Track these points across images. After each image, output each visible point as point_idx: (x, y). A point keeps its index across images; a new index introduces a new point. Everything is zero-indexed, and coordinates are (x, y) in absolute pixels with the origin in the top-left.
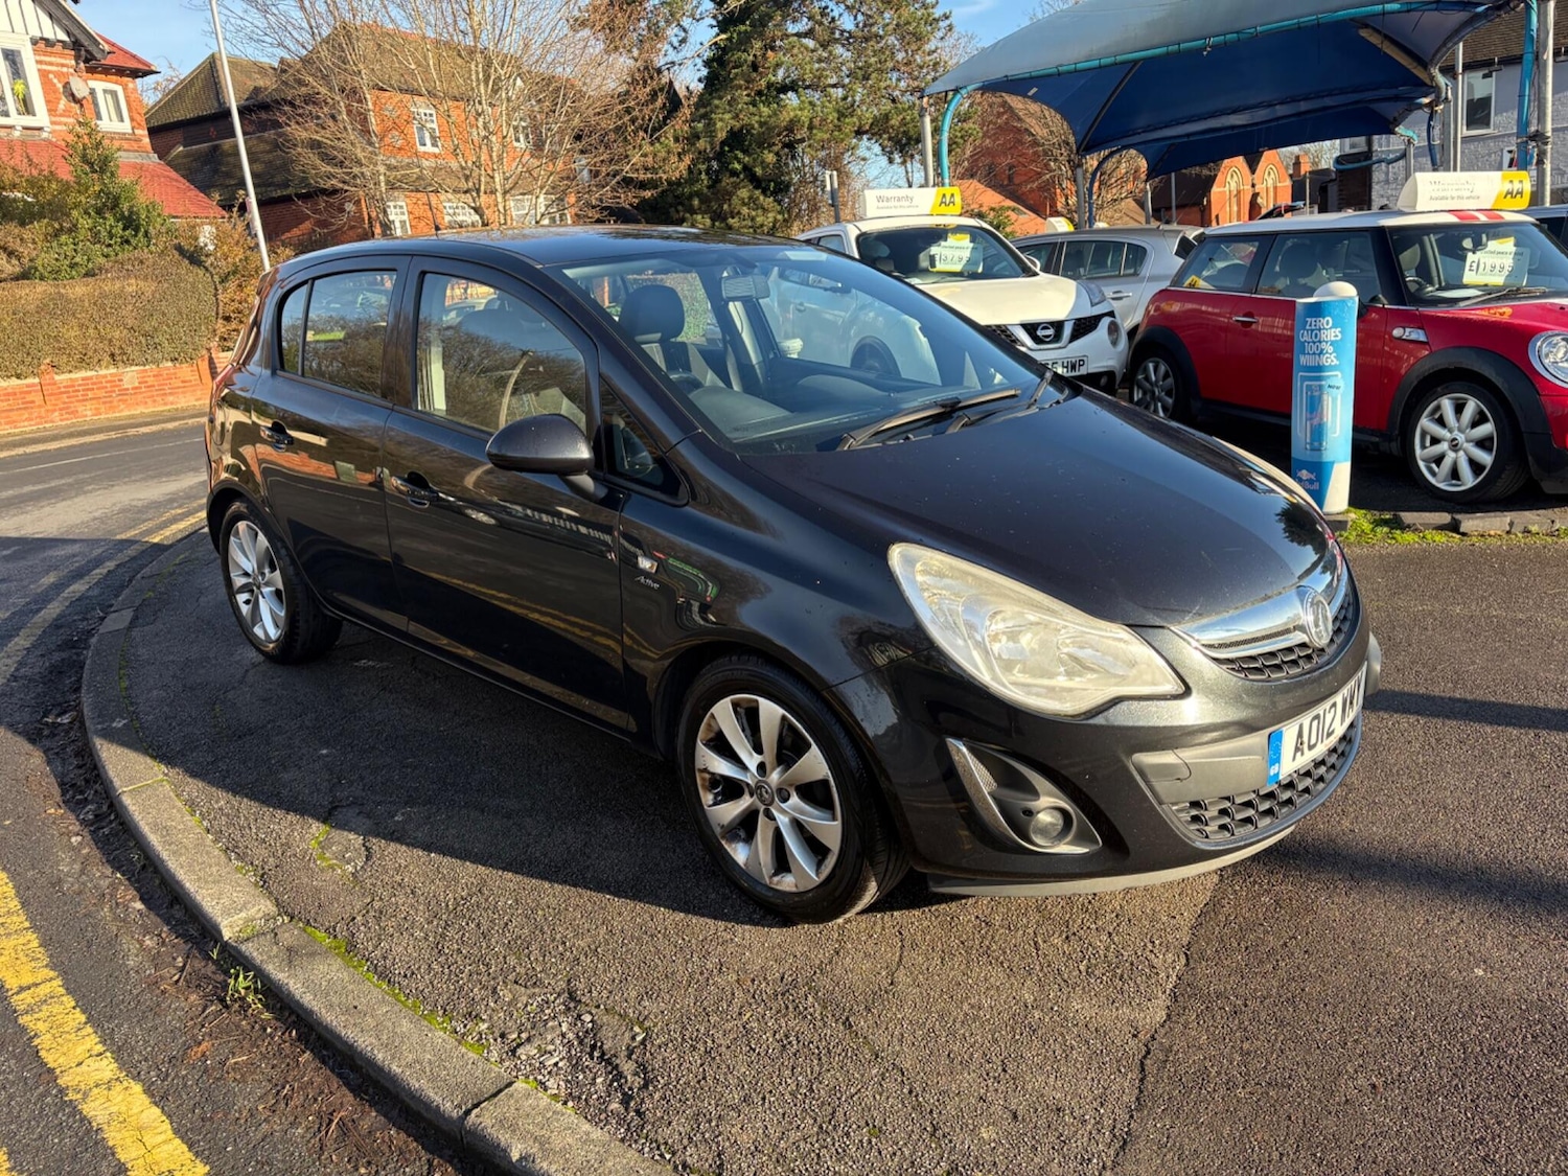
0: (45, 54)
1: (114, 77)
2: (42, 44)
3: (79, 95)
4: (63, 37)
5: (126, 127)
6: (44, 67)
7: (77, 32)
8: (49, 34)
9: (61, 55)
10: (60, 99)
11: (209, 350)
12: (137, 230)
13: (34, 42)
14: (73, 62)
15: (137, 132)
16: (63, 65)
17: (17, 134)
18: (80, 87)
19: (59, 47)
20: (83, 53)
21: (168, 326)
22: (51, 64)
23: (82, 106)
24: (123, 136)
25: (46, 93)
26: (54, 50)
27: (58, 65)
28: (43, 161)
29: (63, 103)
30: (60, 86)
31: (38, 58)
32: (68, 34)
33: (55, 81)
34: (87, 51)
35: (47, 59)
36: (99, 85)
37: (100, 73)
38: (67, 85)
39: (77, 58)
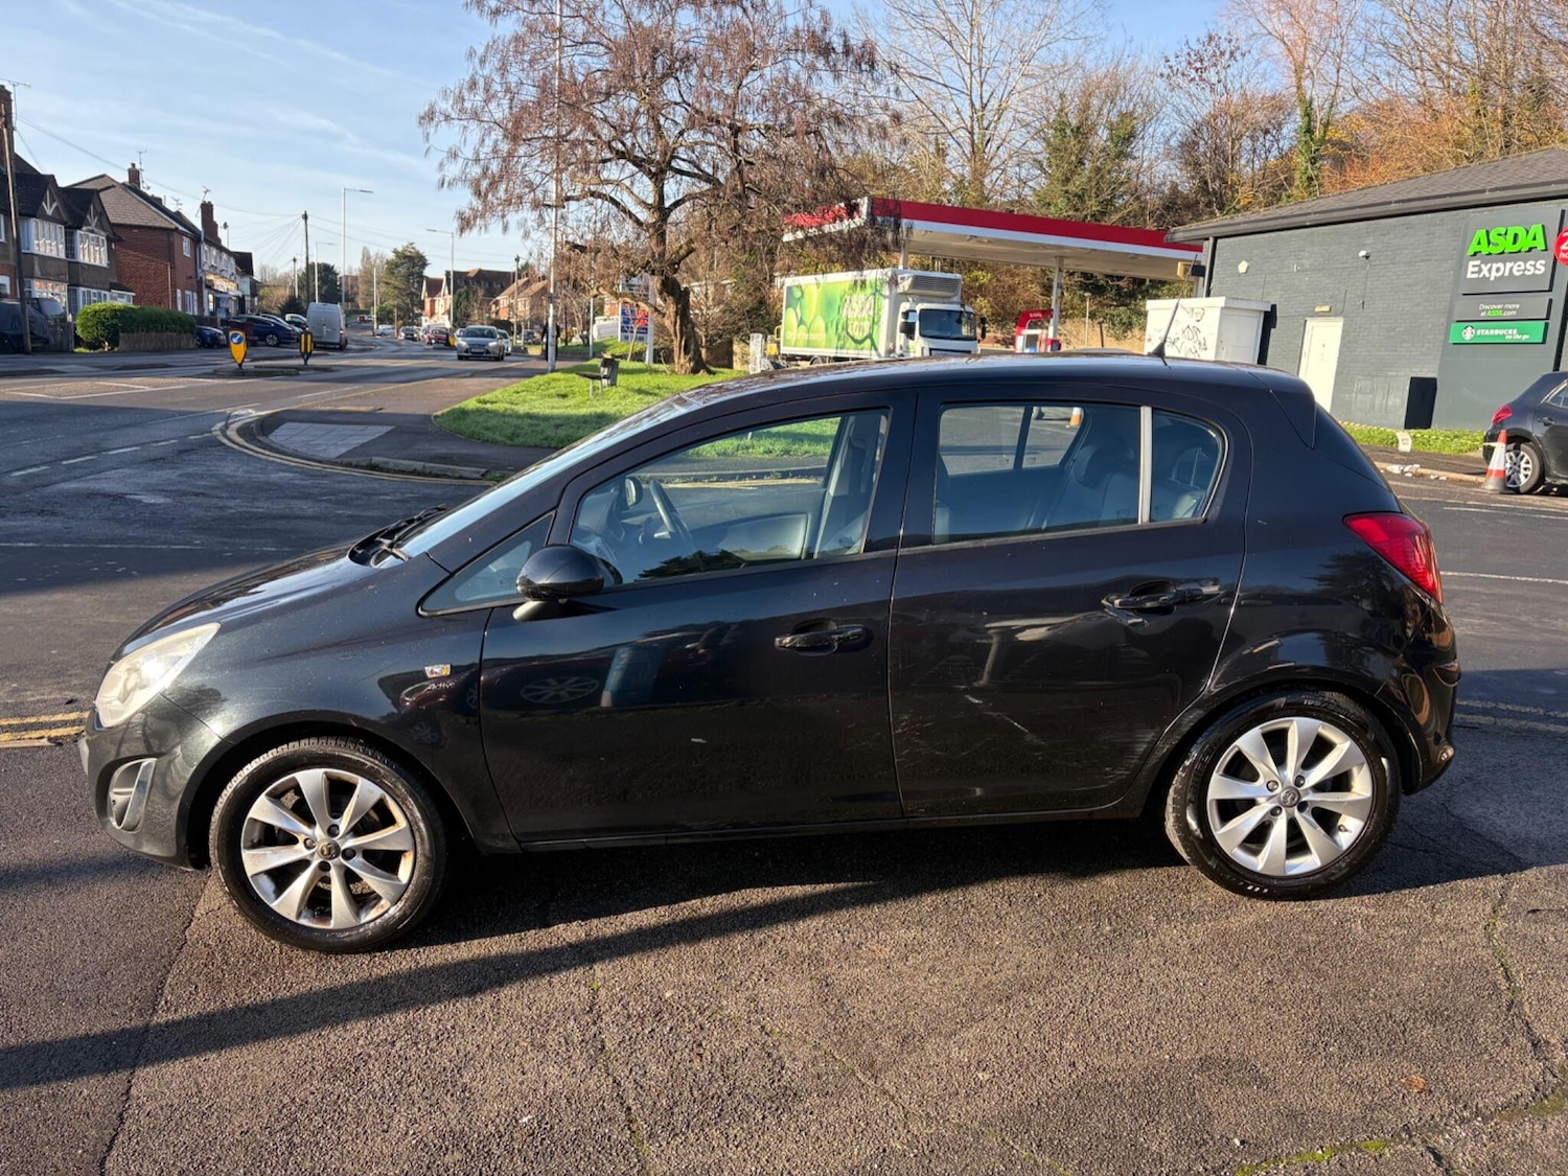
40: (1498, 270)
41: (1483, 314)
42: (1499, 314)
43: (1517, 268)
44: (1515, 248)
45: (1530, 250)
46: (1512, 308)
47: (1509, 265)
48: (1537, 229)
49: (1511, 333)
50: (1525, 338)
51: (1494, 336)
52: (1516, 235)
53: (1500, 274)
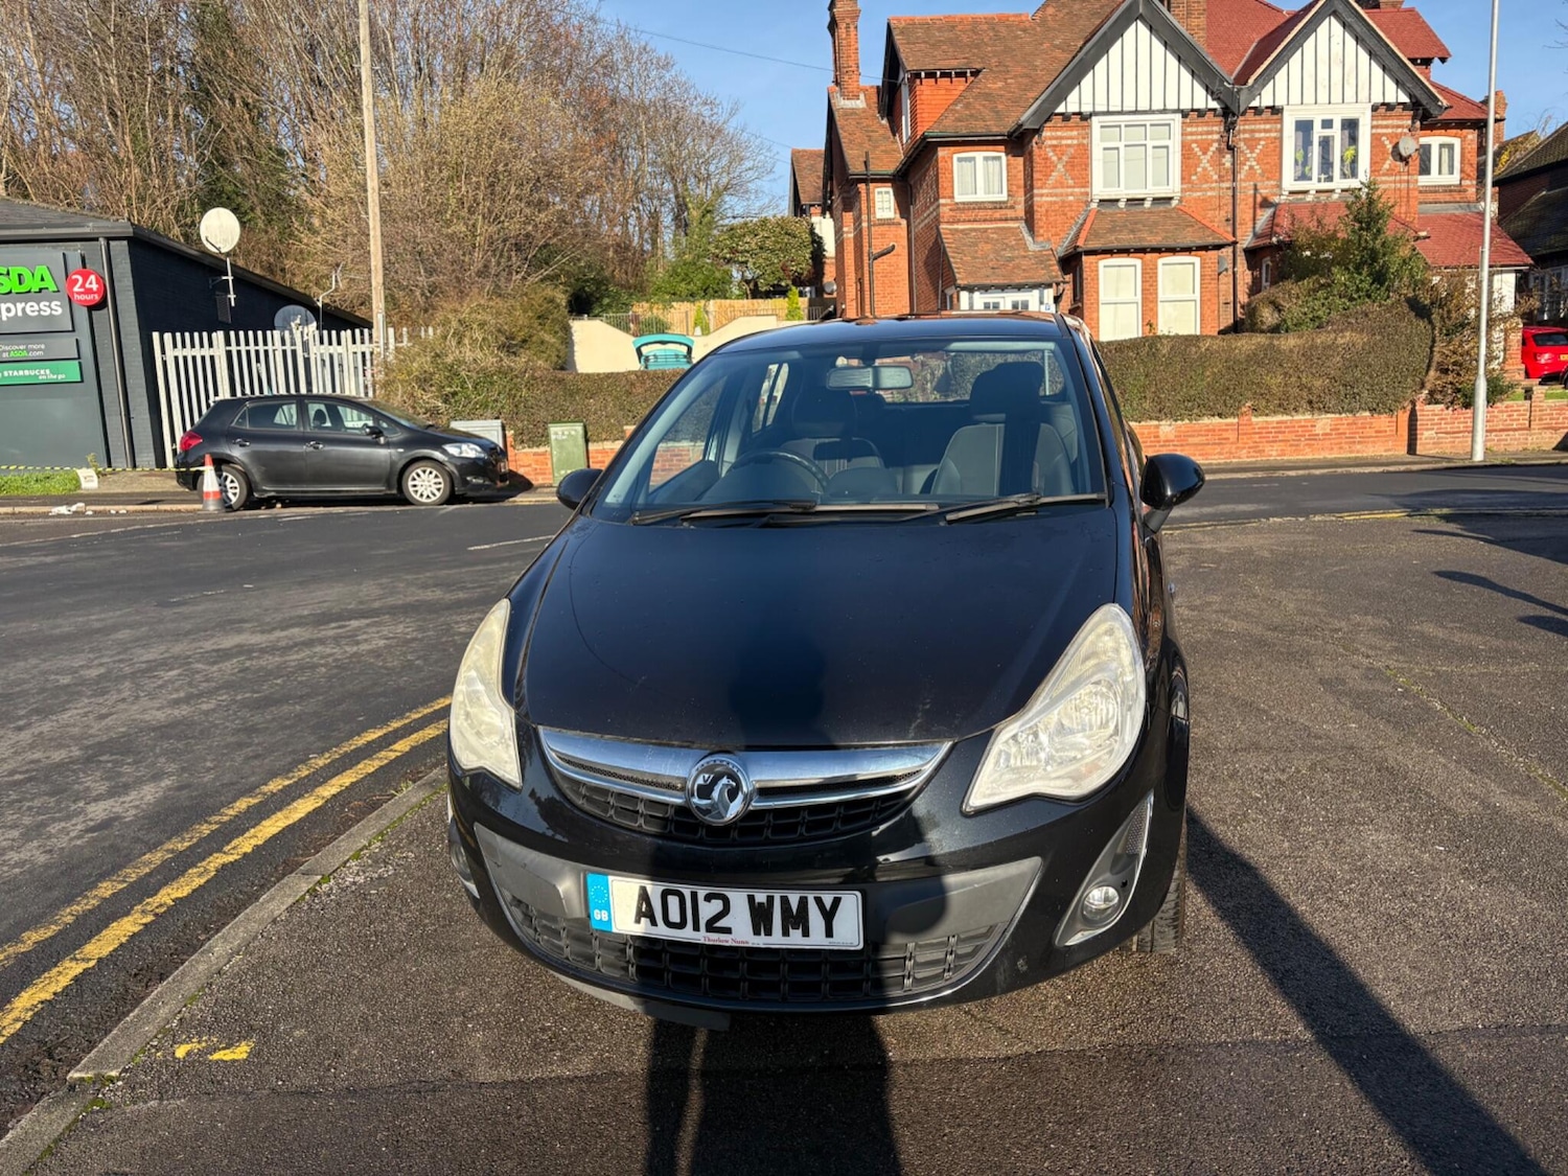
0: (1384, 117)
1: (1454, 131)
2: (1383, 109)
3: (1404, 154)
4: (1404, 98)
5: (1455, 179)
6: (1380, 131)
7: (1418, 93)
8: (1390, 99)
9: (1399, 117)
10: (1385, 160)
11: (1413, 403)
12: (1382, 285)
13: (1375, 108)
14: (1410, 122)
15: (1464, 183)
16: (1398, 127)
17: (1335, 196)
18: (1408, 146)
19: (1399, 109)
20: (1421, 112)
21: (1371, 377)
22: (1387, 127)
23: (1407, 163)
24: (1448, 189)
25: (1373, 154)
26: (1393, 113)
27: (1393, 127)
28: (1330, 221)
29: (1389, 163)
30: (1390, 147)
31: (1375, 123)
32: (1410, 96)
33: (1387, 142)
34: (1425, 110)
35: (1385, 123)
36: (1435, 141)
37: (1440, 128)
38: (1396, 146)
39: (1414, 118)
40: (9, 310)
41: (5, 355)
42: (24, 355)
43: (31, 309)
44: (23, 289)
45: (40, 290)
46: (38, 349)
47: (20, 306)
48: (42, 270)
49: (44, 373)
50: (61, 377)
51: (24, 376)
52: (20, 275)
53: (12, 314)
